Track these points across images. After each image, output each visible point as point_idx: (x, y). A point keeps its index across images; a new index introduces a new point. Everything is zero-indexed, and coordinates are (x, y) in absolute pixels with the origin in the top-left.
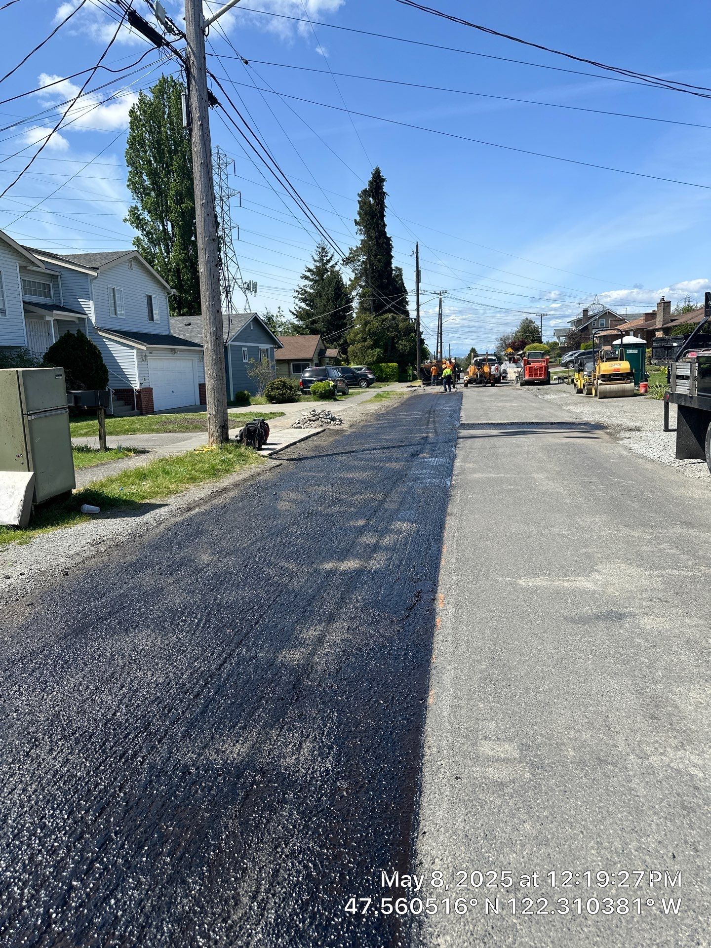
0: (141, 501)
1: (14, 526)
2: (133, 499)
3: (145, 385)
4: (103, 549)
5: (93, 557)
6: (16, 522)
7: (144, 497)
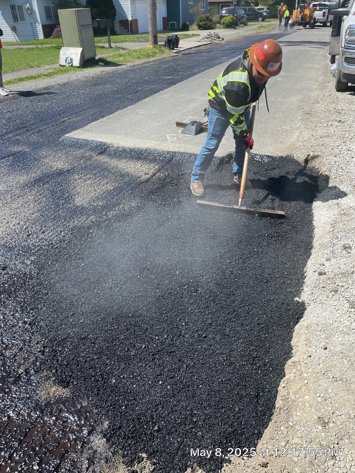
0: (118, 63)
1: (78, 67)
2: (116, 62)
3: (134, 18)
4: (103, 74)
5: (101, 75)
6: (78, 66)
7: (120, 62)
